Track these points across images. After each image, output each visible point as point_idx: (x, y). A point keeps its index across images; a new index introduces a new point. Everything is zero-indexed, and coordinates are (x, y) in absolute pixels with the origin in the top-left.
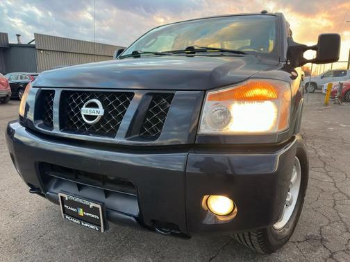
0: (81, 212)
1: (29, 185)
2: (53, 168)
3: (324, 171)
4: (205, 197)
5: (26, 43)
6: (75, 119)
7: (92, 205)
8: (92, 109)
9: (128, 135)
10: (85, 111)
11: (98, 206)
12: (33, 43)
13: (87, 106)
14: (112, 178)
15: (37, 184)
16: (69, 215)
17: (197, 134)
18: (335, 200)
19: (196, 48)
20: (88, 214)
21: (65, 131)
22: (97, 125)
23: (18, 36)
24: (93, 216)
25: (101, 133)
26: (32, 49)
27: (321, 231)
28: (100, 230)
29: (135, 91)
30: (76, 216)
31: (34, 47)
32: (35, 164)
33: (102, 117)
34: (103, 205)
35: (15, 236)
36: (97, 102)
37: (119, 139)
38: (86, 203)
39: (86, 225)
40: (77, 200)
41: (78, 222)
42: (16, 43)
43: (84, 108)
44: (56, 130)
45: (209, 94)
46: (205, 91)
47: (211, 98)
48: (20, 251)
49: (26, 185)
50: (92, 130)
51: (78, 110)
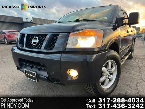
0: (31, 75)
1: (17, 67)
2: (24, 61)
3: (138, 71)
4: (69, 70)
5: (30, 21)
6: (31, 44)
7: (33, 72)
8: (35, 40)
9: (44, 48)
10: (33, 41)
11: (35, 73)
12: (32, 21)
13: (34, 39)
14: (42, 64)
15: (19, 66)
16: (27, 76)
17: (66, 48)
18: (138, 82)
19: (80, 19)
20: (32, 76)
21: (27, 48)
22: (37, 45)
23: (27, 18)
24: (34, 76)
25: (38, 48)
26: (31, 24)
27: (126, 92)
28: (36, 82)
29: (48, 33)
30: (29, 77)
31: (32, 23)
32: (18, 59)
33: (38, 43)
34: (37, 73)
35: (13, 85)
36: (37, 37)
37: (42, 50)
38: (32, 72)
39: (32, 80)
40: (29, 71)
41: (29, 79)
42: (26, 21)
43: (33, 40)
44: (25, 48)
45: (71, 34)
46: (70, 33)
47: (72, 35)
48: (14, 90)
49: (16, 67)
50: (35, 47)
51: (31, 41)
